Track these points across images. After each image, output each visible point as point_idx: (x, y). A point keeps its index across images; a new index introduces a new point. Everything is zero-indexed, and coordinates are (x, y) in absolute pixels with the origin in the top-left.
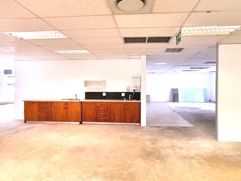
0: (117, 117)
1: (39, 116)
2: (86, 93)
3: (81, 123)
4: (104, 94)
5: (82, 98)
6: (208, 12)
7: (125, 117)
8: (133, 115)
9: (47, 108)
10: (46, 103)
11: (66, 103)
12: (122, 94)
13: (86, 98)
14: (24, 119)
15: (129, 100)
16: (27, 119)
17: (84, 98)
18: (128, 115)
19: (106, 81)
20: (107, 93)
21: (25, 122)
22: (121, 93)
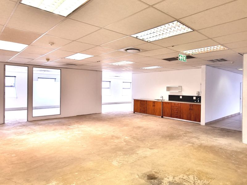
0: (185, 115)
1: (140, 110)
2: (169, 95)
3: (162, 117)
4: (181, 97)
5: (166, 99)
6: (172, 46)
7: (190, 116)
8: (196, 115)
9: (144, 105)
10: (144, 101)
11: (154, 102)
12: (194, 97)
13: (169, 100)
14: (133, 111)
15: (198, 103)
16: (135, 111)
17: (168, 100)
18: (193, 115)
19: (183, 87)
20: (183, 96)
21: (134, 113)
22: (192, 97)
